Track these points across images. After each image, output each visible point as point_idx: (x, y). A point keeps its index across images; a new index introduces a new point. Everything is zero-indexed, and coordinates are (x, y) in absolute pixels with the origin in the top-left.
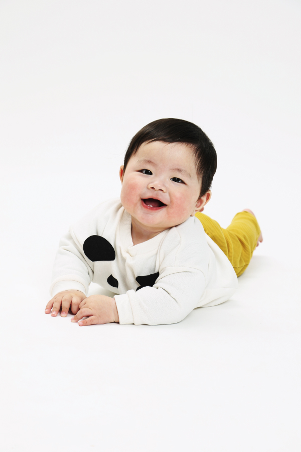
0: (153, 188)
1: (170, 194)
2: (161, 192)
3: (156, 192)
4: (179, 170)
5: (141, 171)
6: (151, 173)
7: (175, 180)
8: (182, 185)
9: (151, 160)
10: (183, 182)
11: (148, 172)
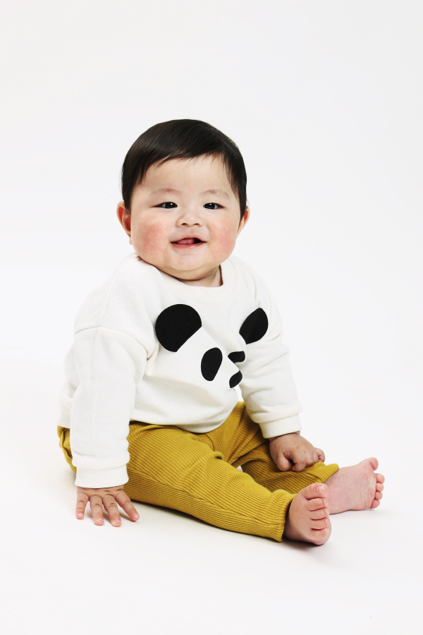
0: (184, 224)
1: (208, 227)
2: (196, 227)
3: (190, 228)
4: (213, 192)
5: (160, 206)
6: (174, 206)
7: (210, 206)
8: (220, 211)
9: (171, 187)
10: (220, 207)
11: (170, 205)
